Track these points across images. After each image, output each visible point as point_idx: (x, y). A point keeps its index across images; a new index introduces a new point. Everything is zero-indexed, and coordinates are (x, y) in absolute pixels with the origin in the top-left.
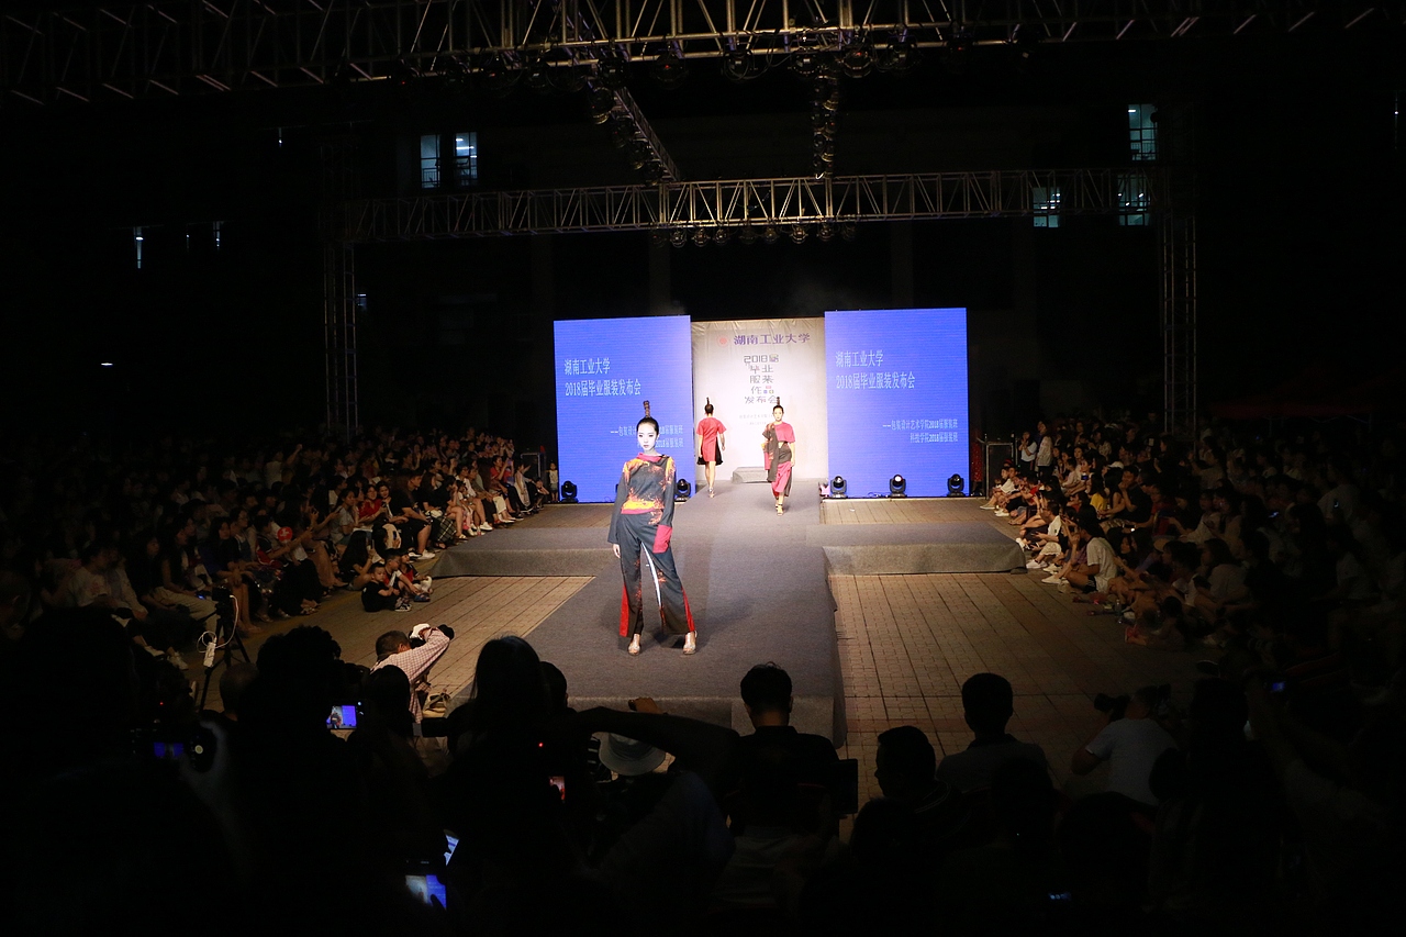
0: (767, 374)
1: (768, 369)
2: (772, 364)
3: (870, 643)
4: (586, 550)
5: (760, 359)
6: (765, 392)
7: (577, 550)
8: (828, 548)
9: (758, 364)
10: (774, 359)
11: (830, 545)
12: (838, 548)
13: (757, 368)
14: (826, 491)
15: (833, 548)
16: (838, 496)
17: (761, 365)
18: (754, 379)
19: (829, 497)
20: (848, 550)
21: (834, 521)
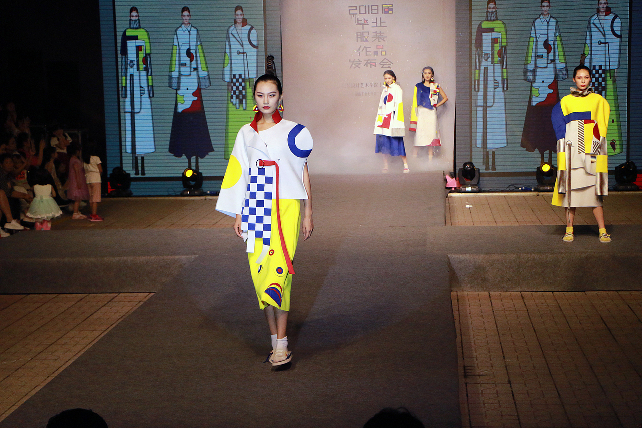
0: (378, 29)
1: (379, 23)
2: (384, 17)
3: (509, 382)
4: (143, 259)
5: (369, 9)
6: (376, 53)
7: (130, 259)
8: (454, 257)
9: (367, 16)
10: (387, 10)
11: (458, 252)
12: (468, 257)
13: (366, 22)
14: (452, 183)
15: (462, 257)
16: (469, 189)
17: (370, 18)
18: (361, 36)
19: (457, 190)
20: (480, 258)
21: (462, 220)
